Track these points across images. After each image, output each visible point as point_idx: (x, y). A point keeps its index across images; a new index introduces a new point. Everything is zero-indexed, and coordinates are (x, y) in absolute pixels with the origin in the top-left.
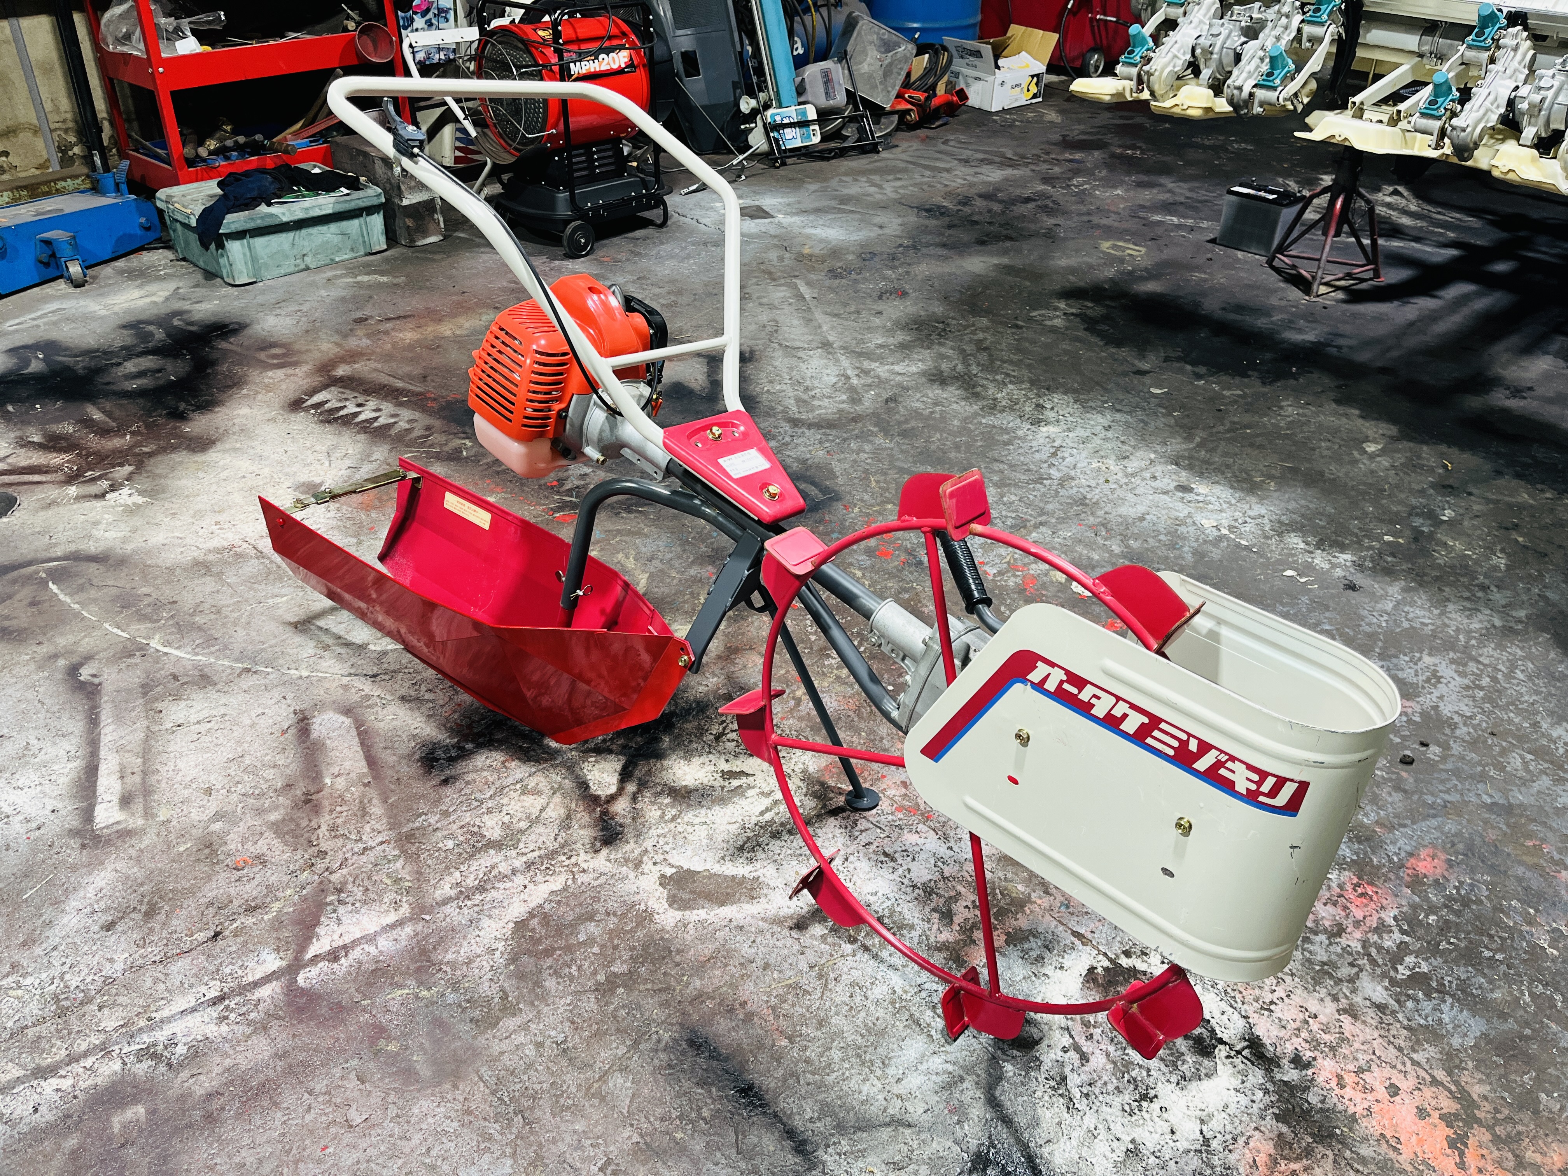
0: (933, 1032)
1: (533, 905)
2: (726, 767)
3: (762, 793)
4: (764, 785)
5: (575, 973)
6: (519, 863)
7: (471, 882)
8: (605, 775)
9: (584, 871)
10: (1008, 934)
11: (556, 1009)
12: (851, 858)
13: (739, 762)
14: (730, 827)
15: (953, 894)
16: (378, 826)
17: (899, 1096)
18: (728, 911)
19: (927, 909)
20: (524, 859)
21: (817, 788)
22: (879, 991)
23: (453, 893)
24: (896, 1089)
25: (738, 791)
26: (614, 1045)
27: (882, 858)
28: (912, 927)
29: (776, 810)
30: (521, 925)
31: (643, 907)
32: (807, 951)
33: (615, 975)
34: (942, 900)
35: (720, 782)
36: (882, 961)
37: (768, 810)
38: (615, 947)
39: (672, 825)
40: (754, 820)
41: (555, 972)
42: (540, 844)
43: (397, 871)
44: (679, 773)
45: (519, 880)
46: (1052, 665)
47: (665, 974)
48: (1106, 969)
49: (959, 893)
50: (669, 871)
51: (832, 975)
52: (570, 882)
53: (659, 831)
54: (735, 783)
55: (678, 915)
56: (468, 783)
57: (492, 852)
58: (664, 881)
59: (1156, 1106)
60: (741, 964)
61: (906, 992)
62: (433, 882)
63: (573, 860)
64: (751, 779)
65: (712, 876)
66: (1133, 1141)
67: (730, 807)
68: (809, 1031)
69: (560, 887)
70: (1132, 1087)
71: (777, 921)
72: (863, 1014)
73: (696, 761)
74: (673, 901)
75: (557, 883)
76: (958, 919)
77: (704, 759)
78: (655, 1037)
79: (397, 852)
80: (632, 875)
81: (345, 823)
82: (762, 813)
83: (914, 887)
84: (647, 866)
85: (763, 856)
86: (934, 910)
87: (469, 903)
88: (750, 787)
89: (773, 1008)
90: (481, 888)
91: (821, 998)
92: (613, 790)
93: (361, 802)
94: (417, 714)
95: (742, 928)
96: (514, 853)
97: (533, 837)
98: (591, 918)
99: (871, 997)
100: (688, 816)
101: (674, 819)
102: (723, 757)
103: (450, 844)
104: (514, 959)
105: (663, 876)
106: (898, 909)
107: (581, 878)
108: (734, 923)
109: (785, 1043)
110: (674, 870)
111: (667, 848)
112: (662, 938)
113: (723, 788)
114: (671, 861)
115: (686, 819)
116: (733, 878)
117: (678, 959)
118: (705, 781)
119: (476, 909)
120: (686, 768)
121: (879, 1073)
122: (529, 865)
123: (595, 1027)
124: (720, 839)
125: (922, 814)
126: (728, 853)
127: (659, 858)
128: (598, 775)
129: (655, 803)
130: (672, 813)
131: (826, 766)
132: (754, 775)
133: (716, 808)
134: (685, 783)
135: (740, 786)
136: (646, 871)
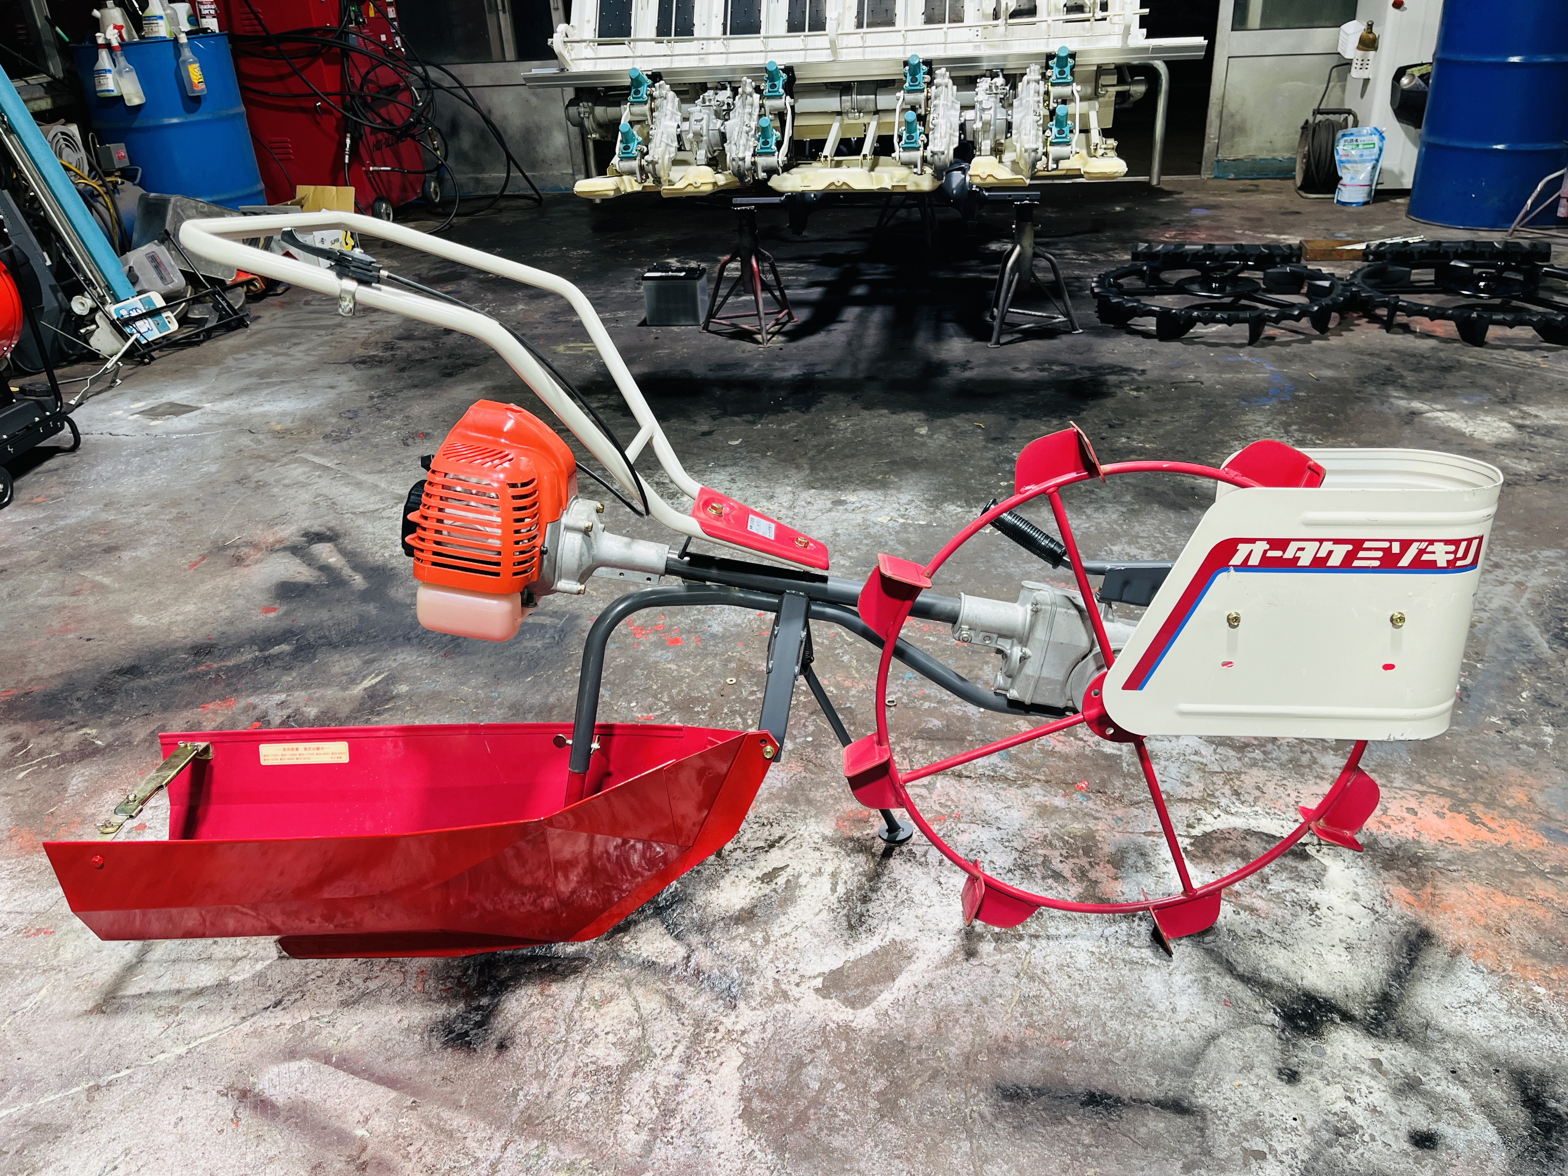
0: (1151, 961)
1: (736, 1090)
2: (757, 873)
3: (813, 875)
4: (807, 868)
5: (847, 1117)
6: (674, 1066)
7: (649, 1115)
8: (657, 944)
9: (743, 1033)
11: (870, 1158)
12: (942, 880)
13: (763, 863)
14: (820, 917)
15: (1042, 859)
16: (480, 1135)
17: (1187, 1021)
18: (904, 981)
19: (1040, 881)
20: (675, 1060)
21: (851, 845)
22: (1083, 960)
23: (644, 1136)
24: (1181, 1017)
25: (792, 885)
26: (954, 1147)
30: (747, 1115)
31: (833, 1026)
32: (1000, 967)
33: (881, 1093)
34: (1041, 868)
35: (767, 888)
36: (1057, 938)
37: (834, 884)
38: (853, 1072)
39: (772, 946)
40: (833, 899)
41: (830, 1130)
42: (673, 1038)
43: (558, 1160)
44: (723, 902)
45: (695, 1080)
46: (1252, 541)
47: (919, 1062)
48: (1192, 844)
49: (1045, 856)
50: (818, 982)
51: (1039, 972)
52: (743, 1050)
53: (768, 958)
54: (781, 880)
55: (869, 1010)
56: (527, 1034)
57: (636, 1075)
58: (824, 992)
59: (1324, 910)
60: (966, 1011)
61: (1100, 947)
62: (611, 1142)
63: (722, 1029)
64: (788, 869)
65: (856, 963)
66: (1341, 940)
67: (801, 901)
68: (1074, 1023)
69: (741, 1060)
70: (1298, 908)
71: (947, 962)
72: (1093, 983)
73: (725, 883)
74: (852, 1003)
75: (733, 1058)
76: (1067, 873)
77: (729, 878)
78: (975, 1115)
79: (536, 1143)
80: (790, 1007)
81: (437, 1157)
82: (834, 890)
83: (1010, 871)
84: (794, 991)
85: (875, 922)
86: (1043, 878)
87: (673, 1133)
88: (797, 877)
89: (1030, 1025)
90: (668, 1113)
91: (1052, 993)
92: (681, 951)
93: (430, 1126)
94: (383, 1009)
95: (930, 985)
96: (657, 1062)
97: (659, 1037)
98: (801, 1064)
99: (1083, 967)
100: (776, 931)
101: (767, 940)
102: (744, 867)
103: (583, 1097)
104: (780, 1148)
105: (817, 990)
107: (750, 1039)
108: (921, 986)
109: (1070, 1044)
110: (820, 980)
111: (791, 966)
112: (882, 1038)
113: (775, 891)
114: (807, 974)
115: (777, 934)
116: (875, 953)
117: (913, 1044)
118: (754, 895)
119: (687, 1132)
120: (722, 895)
121: (1156, 1015)
122: (687, 1061)
123: (920, 1146)
124: (826, 931)
125: (950, 817)
126: (846, 937)
127: (795, 978)
128: (650, 948)
129: (733, 939)
130: (758, 937)
131: (837, 824)
132: (788, 866)
133: (790, 910)
134: (738, 907)
135: (788, 881)
136: (798, 996)
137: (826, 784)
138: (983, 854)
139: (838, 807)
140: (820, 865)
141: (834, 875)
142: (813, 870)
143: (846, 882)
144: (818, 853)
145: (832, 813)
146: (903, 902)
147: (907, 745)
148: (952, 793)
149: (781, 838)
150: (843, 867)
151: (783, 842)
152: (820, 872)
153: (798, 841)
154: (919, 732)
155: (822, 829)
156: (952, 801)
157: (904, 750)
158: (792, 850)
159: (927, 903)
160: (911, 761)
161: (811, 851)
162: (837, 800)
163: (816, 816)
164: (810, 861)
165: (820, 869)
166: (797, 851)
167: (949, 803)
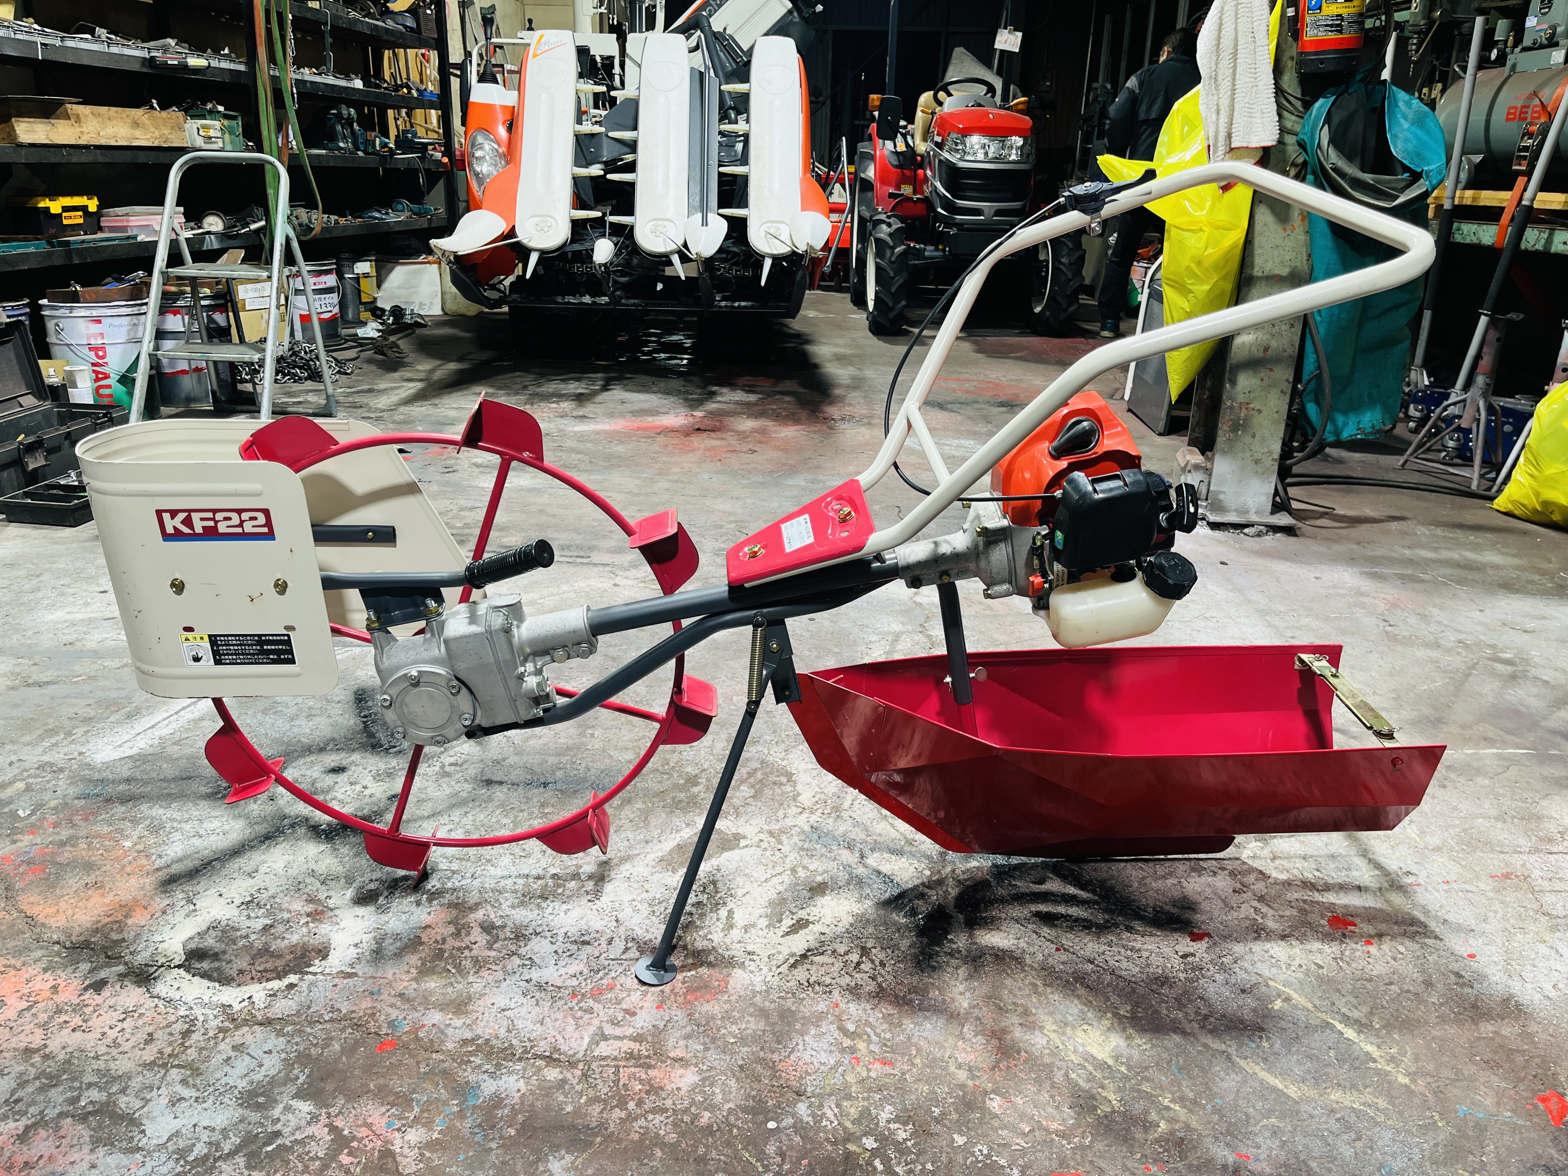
2: (815, 928)
3: (752, 926)
4: (760, 933)
10: (423, 943)
12: (614, 924)
13: (810, 938)
14: (744, 891)
15: (496, 946)
19: (510, 924)
21: (711, 958)
25: (775, 917)
27: (586, 938)
28: (513, 907)
29: (722, 921)
30: (789, 776)
34: (502, 936)
35: (802, 915)
37: (730, 917)
39: (787, 867)
40: (731, 905)
44: (845, 902)
49: (490, 948)
50: (743, 843)
53: (791, 858)
54: (787, 922)
63: (819, 814)
64: (781, 933)
66: (254, 876)
67: (765, 904)
69: (800, 799)
70: (262, 903)
75: (807, 801)
77: (844, 924)
80: (766, 827)
82: (731, 912)
83: (537, 934)
84: (764, 837)
86: (503, 927)
88: (771, 926)
92: (872, 863)
99: (508, 855)
100: (787, 878)
101: (793, 871)
102: (830, 935)
104: (765, 762)
105: (744, 837)
106: (536, 912)
107: (795, 810)
108: (655, 841)
109: (546, 810)
110: (742, 845)
111: (769, 853)
112: (692, 812)
113: (793, 913)
114: (753, 849)
117: (667, 809)
118: (814, 909)
120: (847, 909)
121: (467, 826)
122: (841, 799)
123: (672, 765)
124: (738, 879)
125: (583, 995)
126: (719, 875)
127: (764, 845)
128: (901, 865)
129: (825, 872)
130: (802, 873)
131: (727, 983)
132: (782, 936)
133: (775, 896)
134: (828, 898)
135: (780, 921)
136: (761, 835)
137: (743, 1040)
138: (560, 951)
139: (726, 1007)
140: (747, 936)
141: (730, 926)
142: (753, 931)
143: (718, 920)
144: (750, 948)
145: (733, 998)
146: (660, 903)
147: (618, 1114)
148: (571, 1028)
149: (794, 966)
150: (721, 935)
151: (792, 961)
152: (746, 929)
153: (775, 962)
154: (591, 1144)
155: (745, 975)
156: (574, 1018)
157: (622, 1104)
158: (779, 953)
159: (634, 903)
160: (616, 1082)
161: (758, 951)
162: (727, 1016)
163: (754, 993)
164: (758, 940)
165: (746, 932)
166: (773, 952)
167: (580, 1013)
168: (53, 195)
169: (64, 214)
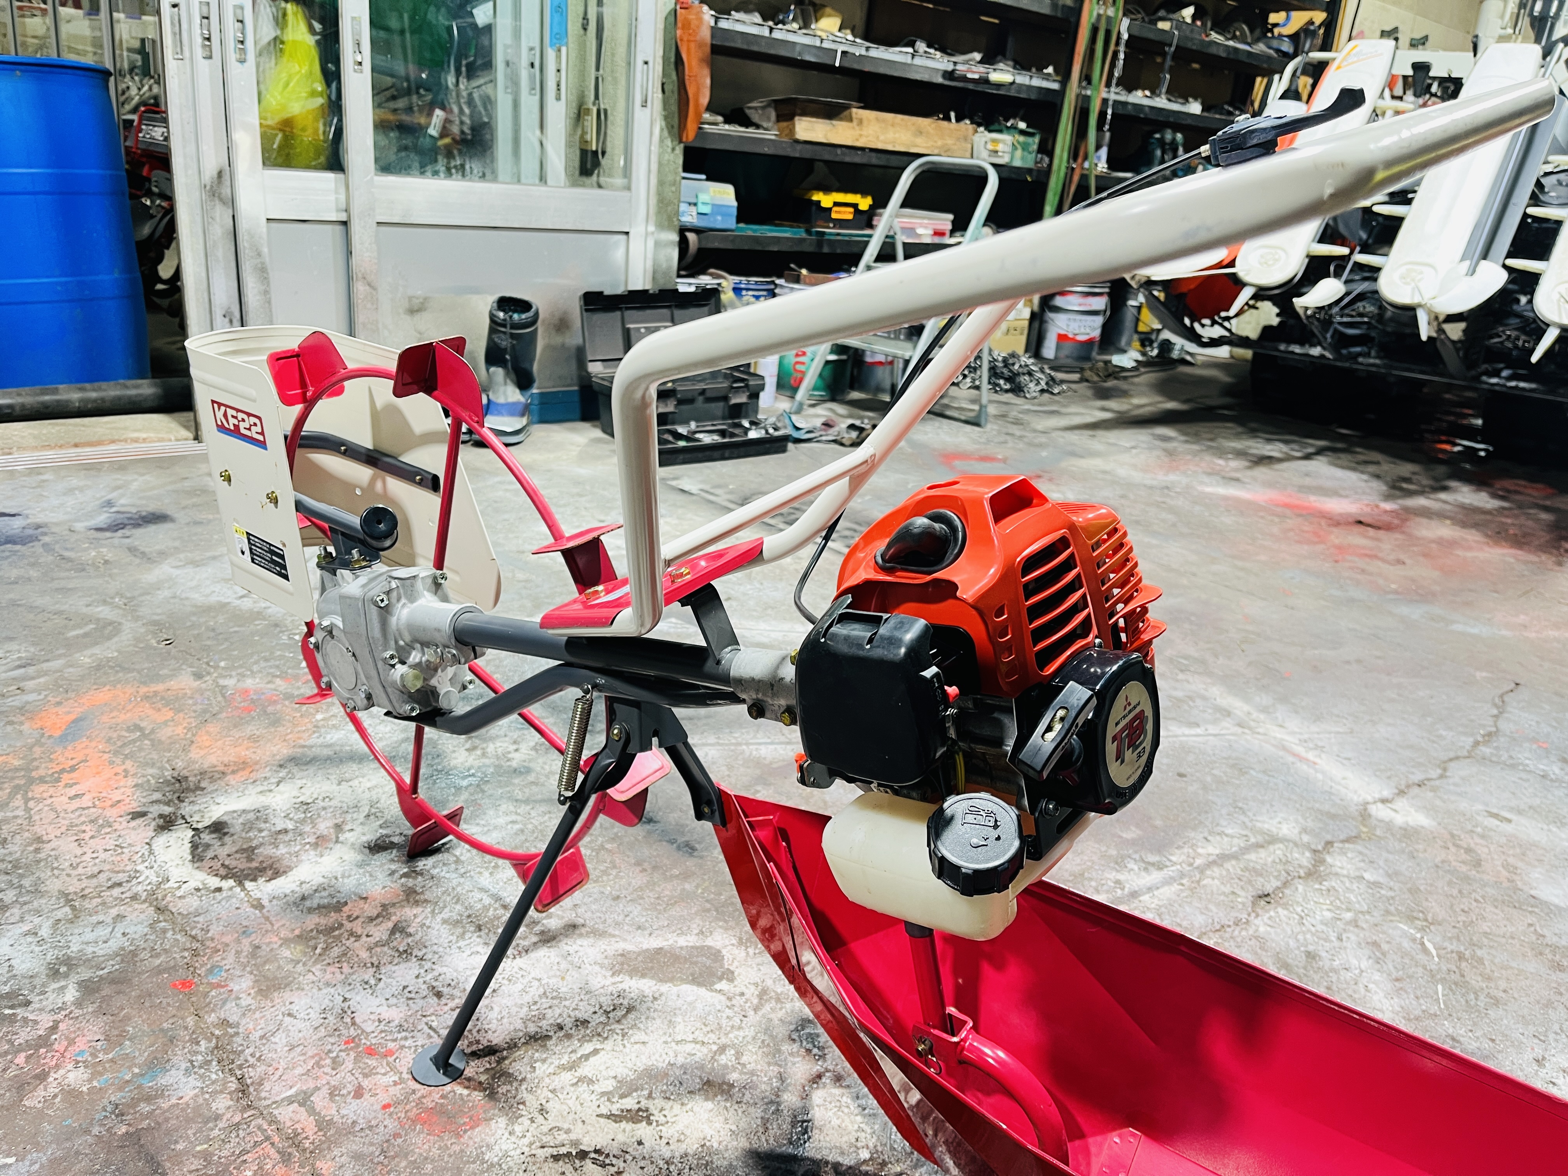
2: (642, 1130)
3: (591, 1082)
4: (586, 1096)
8: (835, 1122)
10: (340, 911)
13: (621, 1138)
14: (643, 1038)
15: (377, 950)
18: (654, 943)
19: (418, 936)
21: (504, 1089)
25: (626, 1088)
27: (446, 991)
28: (445, 921)
29: (574, 1057)
34: (395, 943)
35: (654, 1106)
36: (492, 896)
37: (587, 1057)
39: (724, 1040)
40: (608, 1045)
44: (718, 1123)
50: (723, 985)
53: (741, 1033)
54: (629, 1103)
55: (709, 942)
58: (729, 975)
59: (301, 801)
60: (642, 898)
64: (604, 1110)
65: (671, 980)
66: (339, 786)
67: (640, 1067)
70: (310, 811)
71: (598, 934)
73: (691, 1145)
74: (716, 955)
77: (679, 1149)
82: (596, 1052)
83: (421, 959)
84: (752, 992)
85: (602, 999)
86: (410, 935)
88: (608, 1095)
89: (615, 867)
92: (818, 1096)
95: (639, 928)
100: (701, 1053)
101: (722, 1049)
102: (646, 1150)
105: (731, 980)
106: (454, 938)
108: (647, 932)
109: (608, 846)
110: (718, 986)
111: (729, 1012)
112: (726, 921)
113: (650, 1096)
114: (723, 998)
115: (705, 1050)
116: (643, 976)
117: (709, 905)
118: (677, 1107)
120: (709, 1132)
124: (658, 1021)
125: (357, 1046)
126: (648, 1005)
127: (739, 1000)
128: (847, 1122)
129: (752, 1073)
130: (726, 1058)
131: (475, 1127)
132: (600, 1115)
133: (662, 1065)
134: (709, 1105)
135: (622, 1096)
136: (753, 988)
138: (410, 989)
139: (434, 1152)
140: (569, 1089)
141: (571, 1067)
142: (583, 1088)
143: (573, 1052)
144: (551, 1105)
145: (454, 1149)
146: (553, 999)
148: (299, 1072)
149: (556, 1158)
150: (551, 1070)
151: (565, 1150)
152: (580, 1081)
153: (548, 1139)
155: (500, 1133)
156: (317, 1063)
158: (568, 1132)
159: (535, 985)
160: (244, 1153)
161: (552, 1114)
163: (478, 1159)
164: (571, 1102)
165: (576, 1084)
166: (565, 1126)
167: (327, 1062)
168: (827, 190)
169: (835, 209)
